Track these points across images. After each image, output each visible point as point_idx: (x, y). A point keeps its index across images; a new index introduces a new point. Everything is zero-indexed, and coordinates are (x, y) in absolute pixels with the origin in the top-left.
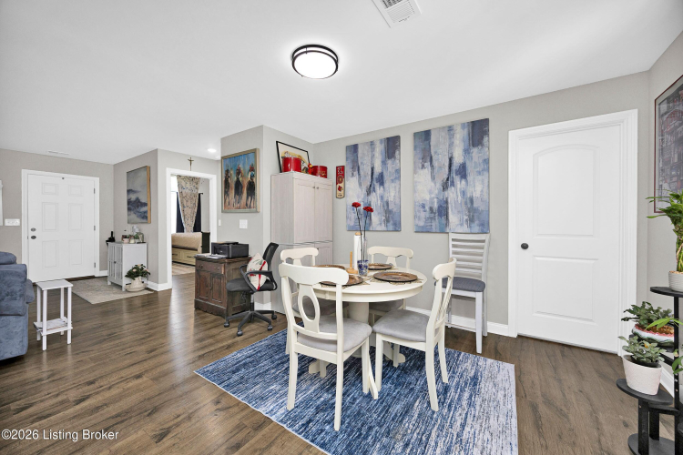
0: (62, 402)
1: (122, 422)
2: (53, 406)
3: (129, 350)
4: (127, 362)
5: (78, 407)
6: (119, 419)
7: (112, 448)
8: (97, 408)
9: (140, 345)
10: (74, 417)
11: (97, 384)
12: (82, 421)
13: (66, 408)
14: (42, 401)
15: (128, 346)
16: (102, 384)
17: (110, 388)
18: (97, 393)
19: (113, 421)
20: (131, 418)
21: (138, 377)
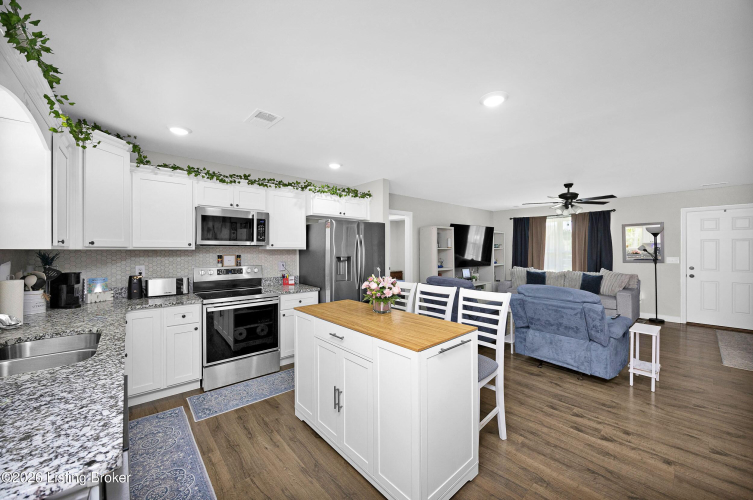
0: (596, 430)
1: (609, 480)
2: (590, 427)
3: (694, 433)
4: (679, 442)
5: (599, 441)
6: (609, 476)
7: (580, 486)
8: (607, 454)
9: (714, 437)
10: (589, 445)
11: (629, 438)
12: (590, 452)
13: (593, 436)
14: (589, 419)
15: (700, 428)
16: (633, 441)
17: (634, 449)
18: (621, 444)
19: (603, 472)
20: (616, 483)
21: (668, 462)
